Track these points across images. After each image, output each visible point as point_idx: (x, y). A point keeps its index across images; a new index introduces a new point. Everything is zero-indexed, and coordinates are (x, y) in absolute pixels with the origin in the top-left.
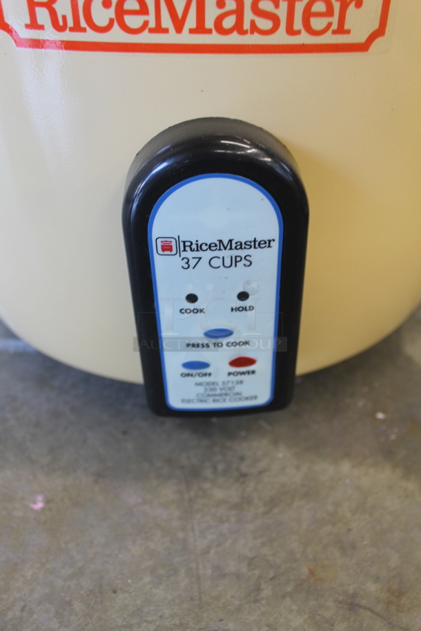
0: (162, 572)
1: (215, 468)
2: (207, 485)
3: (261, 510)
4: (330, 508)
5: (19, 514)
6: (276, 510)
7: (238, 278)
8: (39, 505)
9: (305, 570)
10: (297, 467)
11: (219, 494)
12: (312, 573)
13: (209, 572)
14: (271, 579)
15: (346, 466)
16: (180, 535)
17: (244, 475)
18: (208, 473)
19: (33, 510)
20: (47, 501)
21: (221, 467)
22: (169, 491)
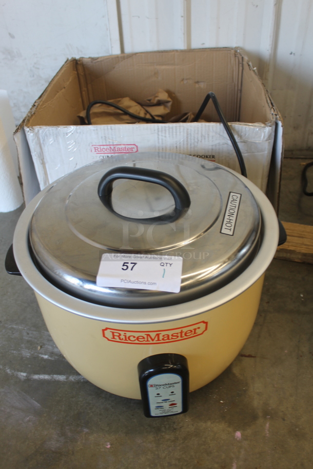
0: (152, 466)
1: (165, 427)
2: (163, 434)
3: (181, 442)
4: (204, 439)
5: (103, 450)
6: (186, 442)
7: (172, 389)
8: (109, 446)
9: (196, 462)
10: (193, 425)
11: (167, 437)
12: (198, 462)
13: (167, 464)
14: (186, 465)
15: (209, 423)
16: (156, 453)
17: (175, 429)
18: (163, 429)
19: (107, 448)
20: (111, 445)
21: (167, 426)
22: (151, 437)
